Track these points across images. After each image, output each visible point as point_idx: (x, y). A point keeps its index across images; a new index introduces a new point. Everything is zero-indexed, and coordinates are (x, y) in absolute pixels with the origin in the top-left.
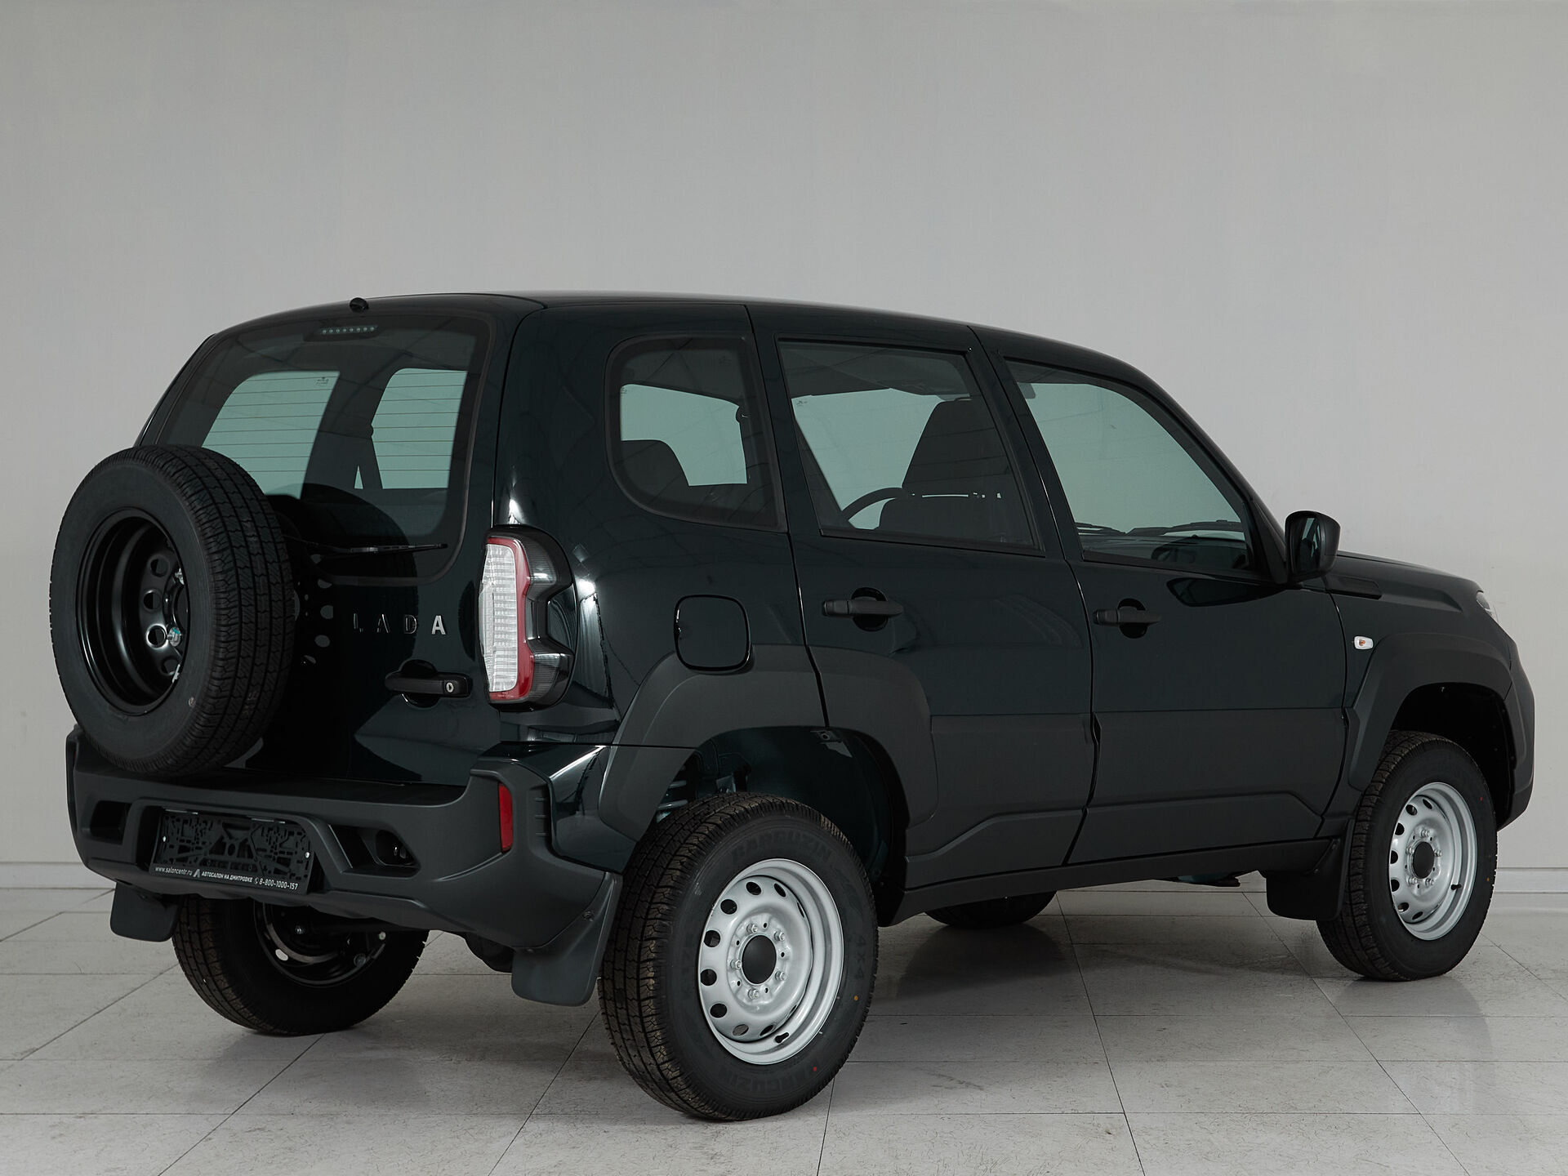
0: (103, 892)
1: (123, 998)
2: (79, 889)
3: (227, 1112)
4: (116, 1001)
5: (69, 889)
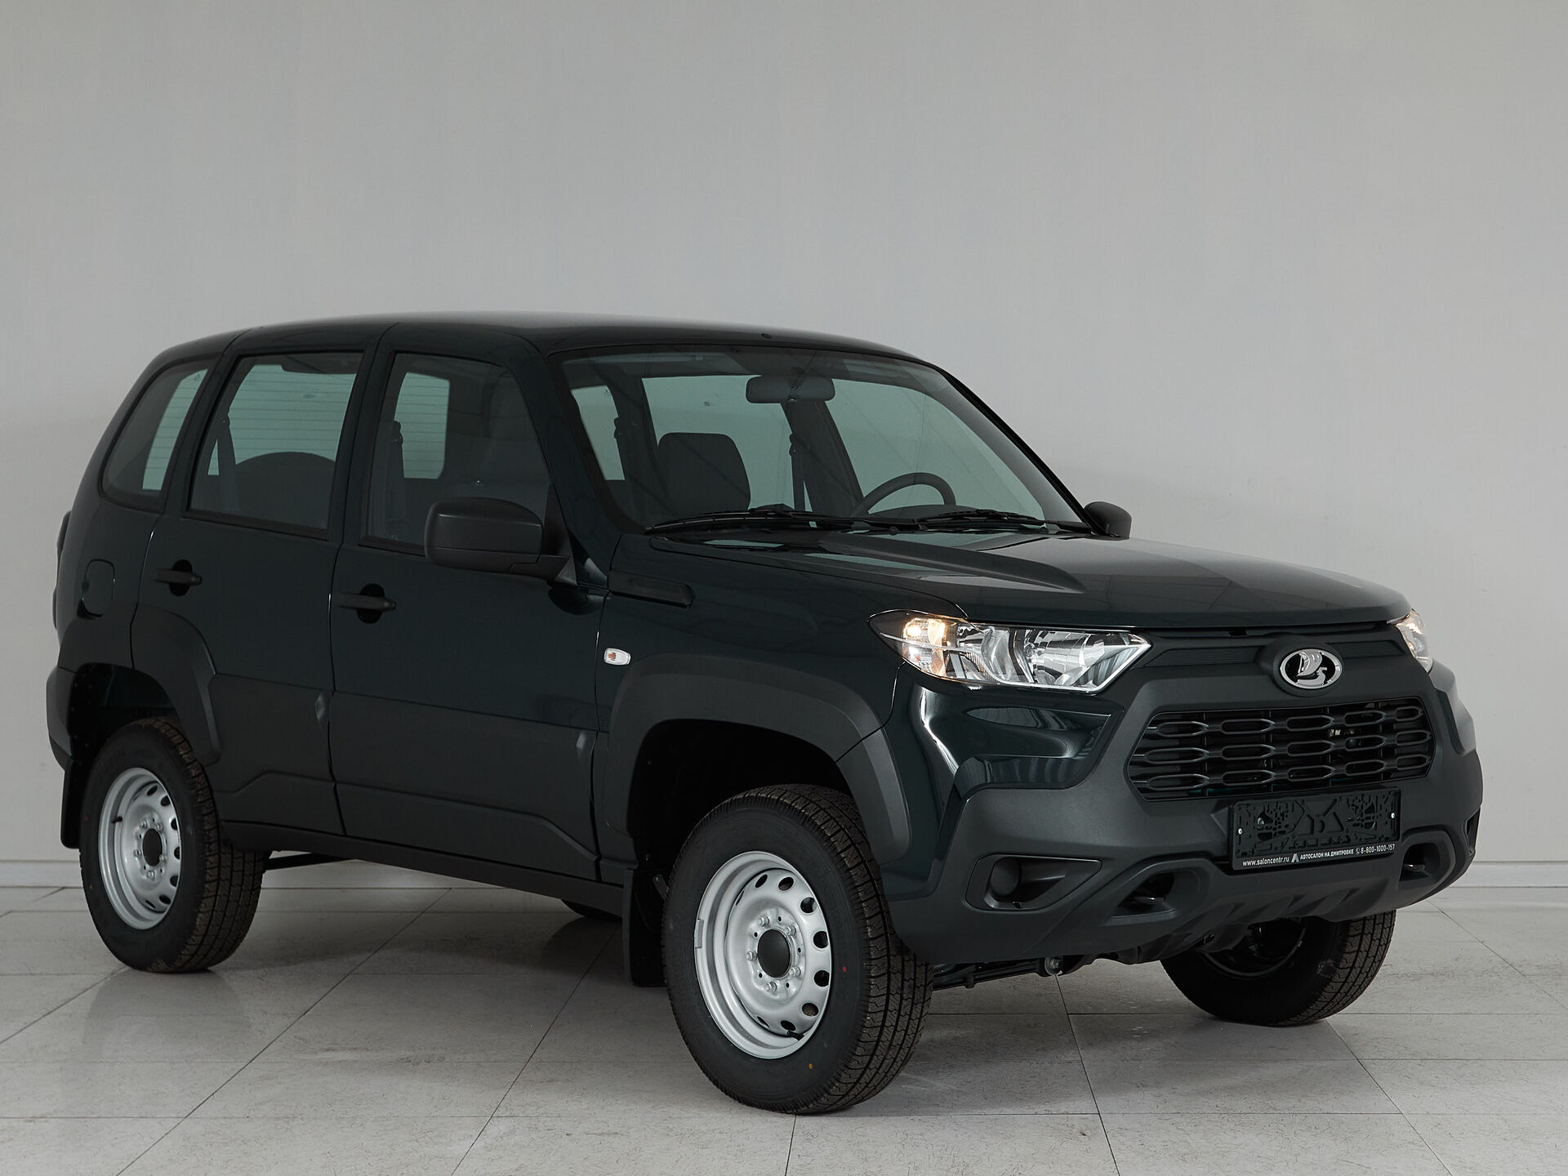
0: (56, 889)
1: (74, 998)
2: (29, 887)
3: (180, 1115)
4: (66, 1003)
5: (19, 887)
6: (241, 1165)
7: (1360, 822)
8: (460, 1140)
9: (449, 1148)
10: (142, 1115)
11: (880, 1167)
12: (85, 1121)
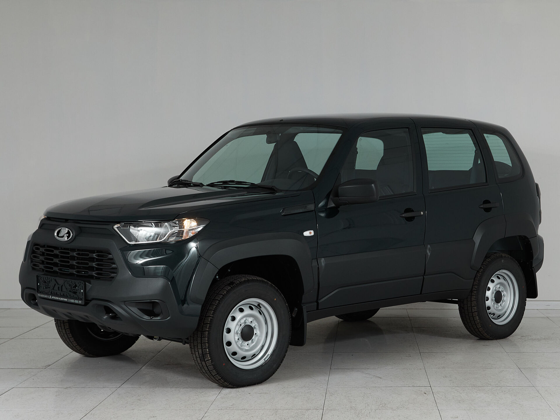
6: (138, 404)
7: (72, 290)
8: (212, 395)
9: (209, 398)
10: (104, 387)
11: (356, 404)
12: (84, 389)
